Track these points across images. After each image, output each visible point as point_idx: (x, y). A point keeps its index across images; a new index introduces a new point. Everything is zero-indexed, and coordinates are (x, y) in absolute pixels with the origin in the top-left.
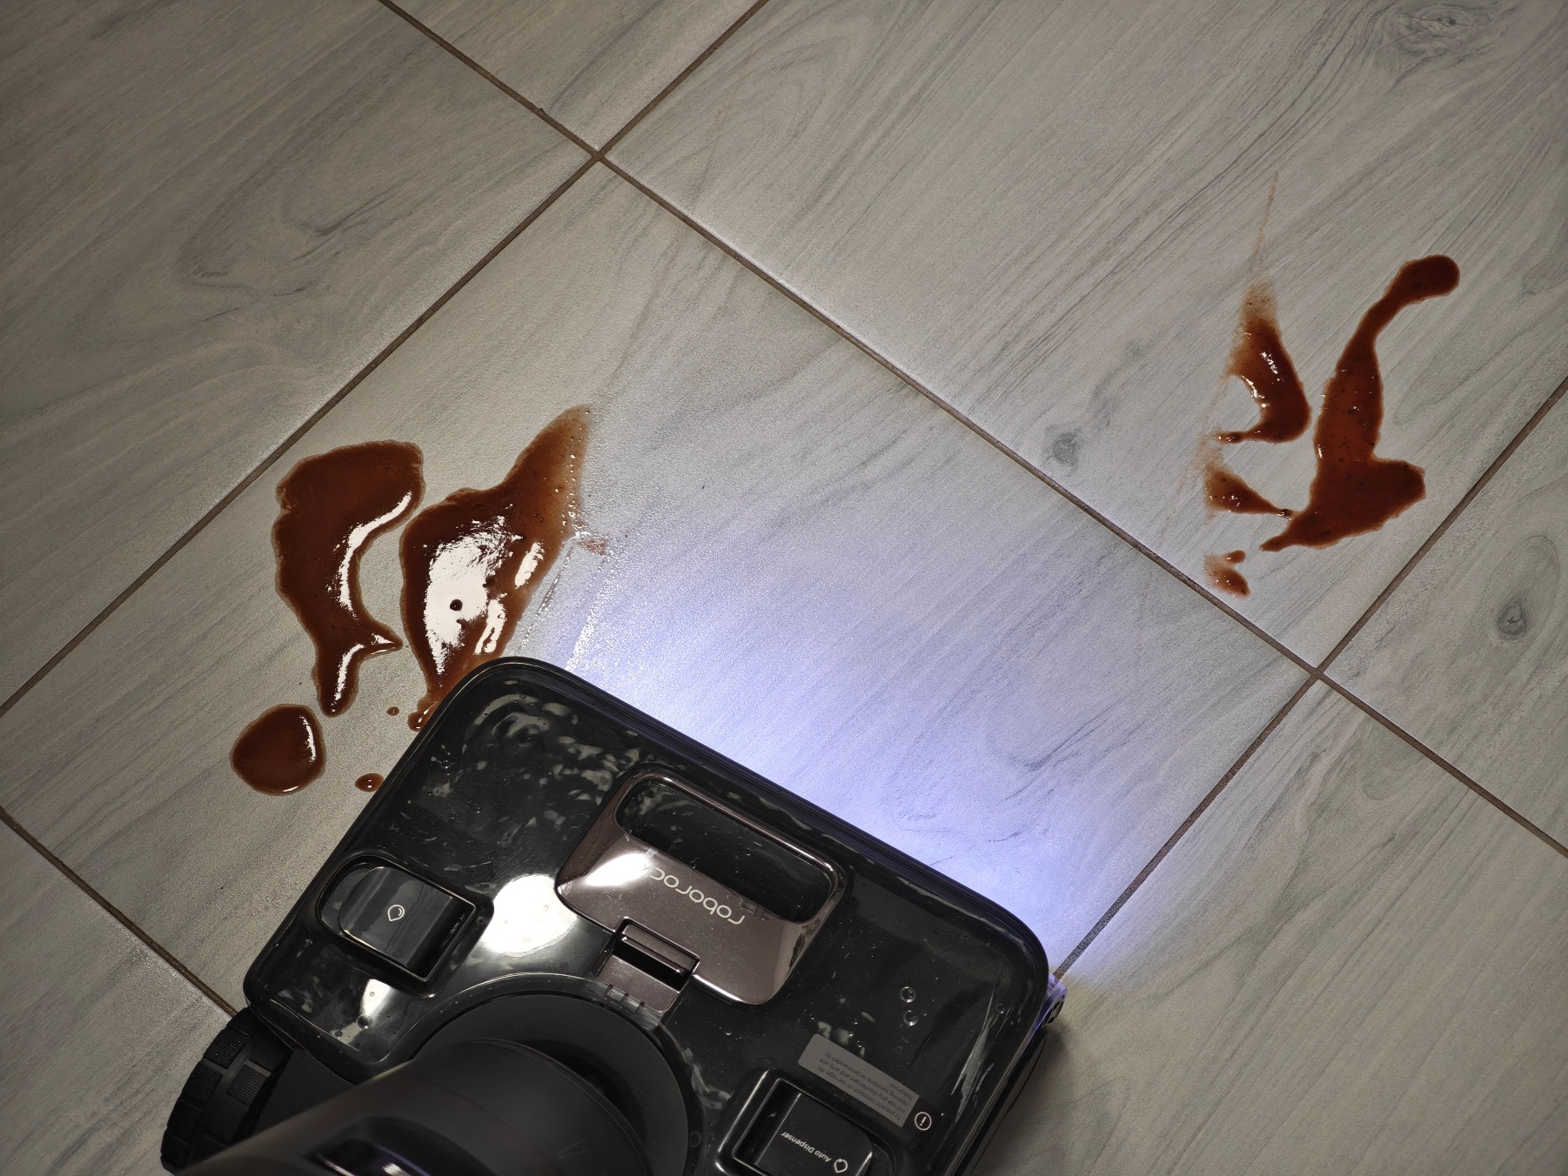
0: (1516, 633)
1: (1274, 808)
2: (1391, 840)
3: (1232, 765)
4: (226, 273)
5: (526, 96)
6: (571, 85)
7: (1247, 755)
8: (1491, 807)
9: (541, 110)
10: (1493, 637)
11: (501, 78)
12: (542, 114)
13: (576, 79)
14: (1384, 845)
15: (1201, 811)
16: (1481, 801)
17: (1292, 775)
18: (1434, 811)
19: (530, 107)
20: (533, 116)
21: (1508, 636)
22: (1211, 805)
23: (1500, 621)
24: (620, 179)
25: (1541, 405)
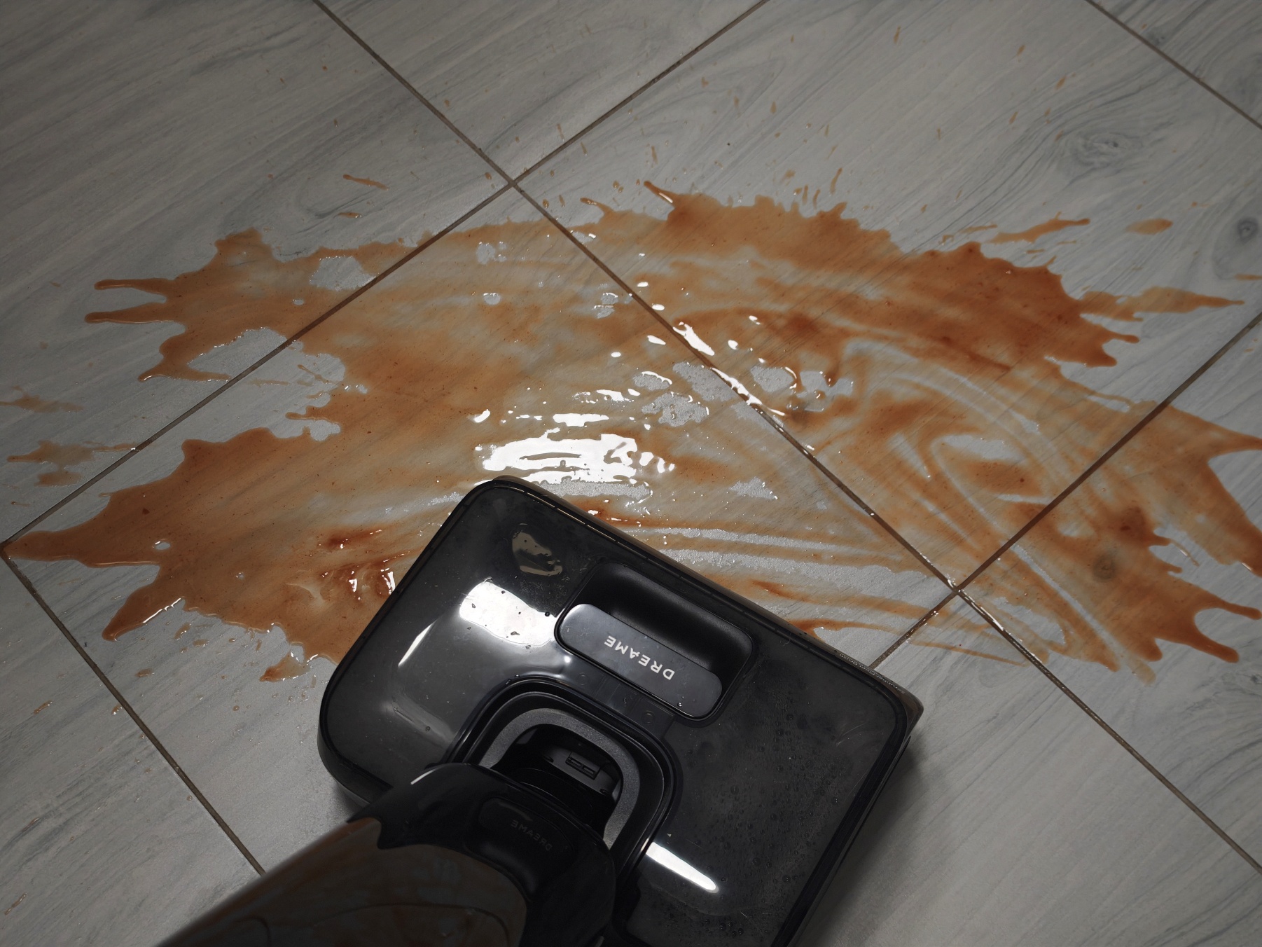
0: (1107, 577)
1: (912, 684)
2: (995, 718)
5: (472, 139)
6: (502, 134)
8: (1071, 702)
9: (480, 149)
10: (1089, 578)
11: (456, 125)
12: (480, 152)
13: (506, 132)
14: (989, 721)
16: (1065, 696)
17: (928, 662)
18: (1029, 701)
19: (473, 147)
20: (474, 152)
21: (1100, 579)
23: (1095, 567)
24: (525, 200)
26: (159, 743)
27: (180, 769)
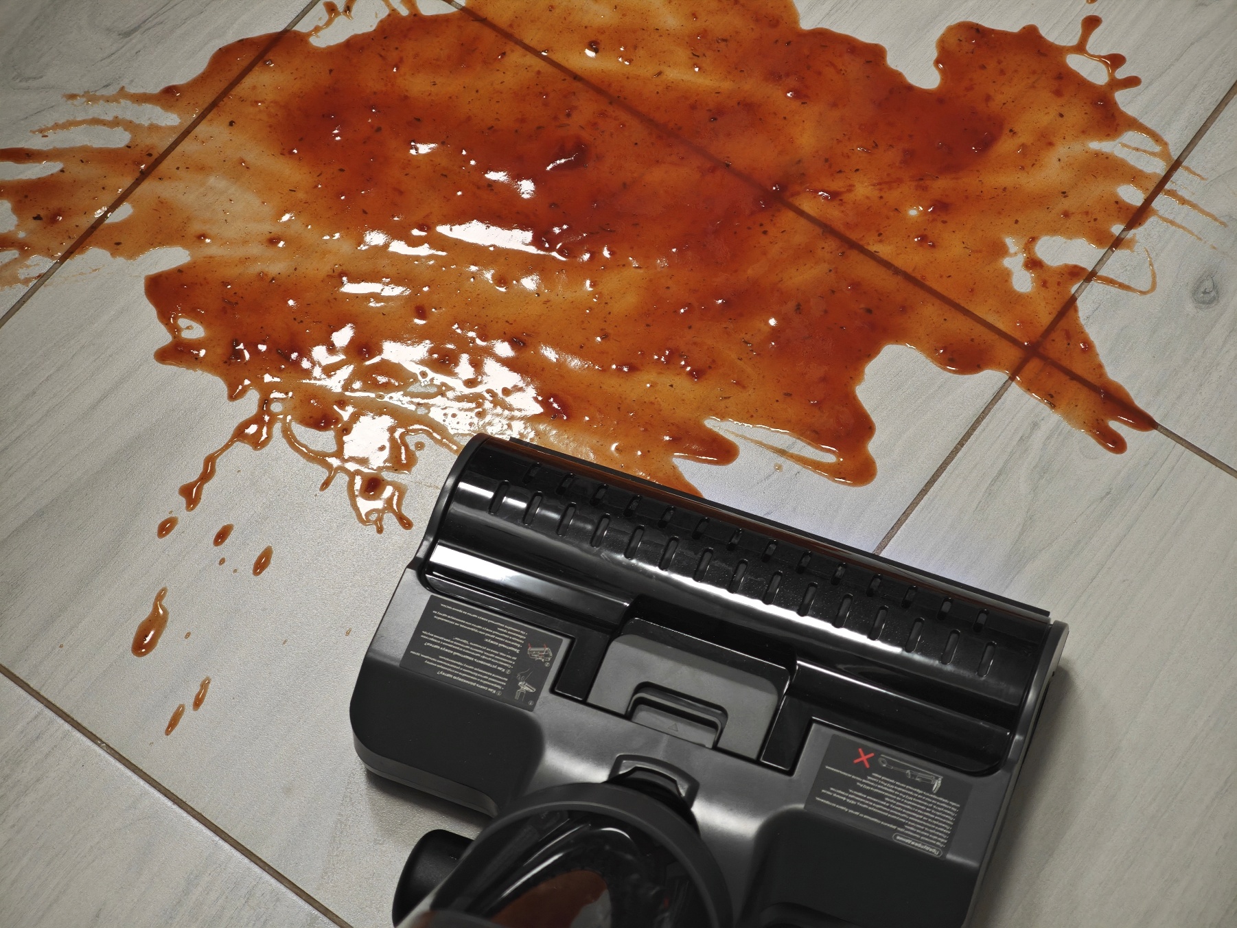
0: (1210, 302)
1: (1000, 473)
2: (1108, 493)
3: (960, 438)
4: (41, 77)
7: (973, 428)
8: (1197, 458)
10: (1190, 307)
14: (1102, 499)
15: (935, 481)
16: (1188, 452)
17: (1015, 443)
21: (1204, 306)
22: (943, 475)
23: (1195, 292)
25: (1219, 102)
26: (73, 719)
27: (108, 746)
